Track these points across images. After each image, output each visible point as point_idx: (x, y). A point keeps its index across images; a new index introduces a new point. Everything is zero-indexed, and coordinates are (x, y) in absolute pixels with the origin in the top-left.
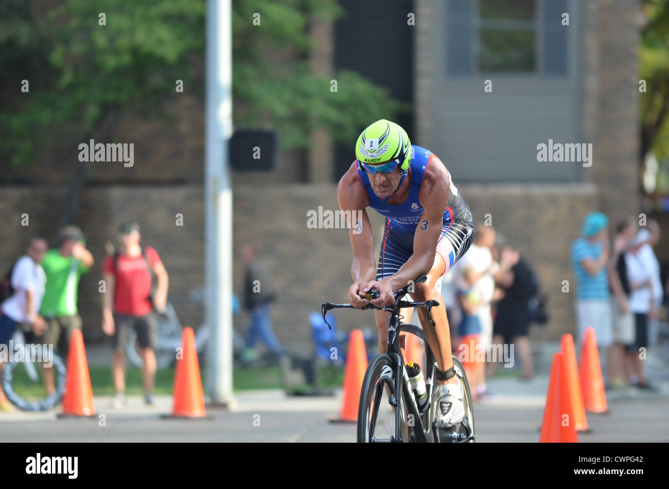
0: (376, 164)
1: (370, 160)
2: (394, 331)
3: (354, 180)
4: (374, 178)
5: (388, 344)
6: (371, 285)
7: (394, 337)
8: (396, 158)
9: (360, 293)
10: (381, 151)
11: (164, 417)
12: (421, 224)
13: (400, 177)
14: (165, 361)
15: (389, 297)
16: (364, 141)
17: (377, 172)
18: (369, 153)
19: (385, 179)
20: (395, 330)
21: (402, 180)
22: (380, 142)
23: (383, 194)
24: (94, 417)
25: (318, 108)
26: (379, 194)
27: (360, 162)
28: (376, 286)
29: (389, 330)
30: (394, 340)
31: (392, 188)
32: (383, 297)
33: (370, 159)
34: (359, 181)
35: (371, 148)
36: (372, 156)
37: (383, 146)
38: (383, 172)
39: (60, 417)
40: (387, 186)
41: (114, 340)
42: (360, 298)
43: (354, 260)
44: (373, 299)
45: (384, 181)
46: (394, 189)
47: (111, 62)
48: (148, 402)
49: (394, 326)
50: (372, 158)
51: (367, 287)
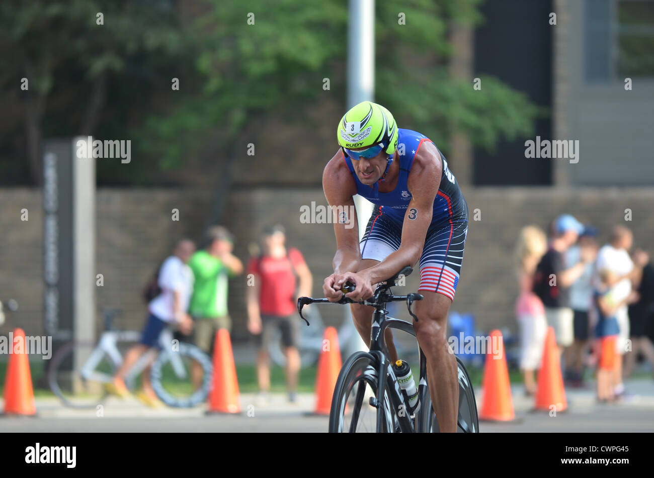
0: (359, 149)
1: (351, 145)
2: (377, 327)
3: (340, 166)
4: (358, 164)
5: (372, 341)
6: (346, 276)
7: (378, 334)
8: (380, 142)
9: (335, 286)
10: (363, 135)
11: (308, 415)
12: (409, 213)
13: (385, 163)
14: (308, 359)
15: (365, 290)
16: (345, 125)
17: (360, 157)
18: (350, 137)
19: (368, 165)
20: (379, 326)
21: (388, 165)
22: (362, 125)
23: (368, 181)
24: (239, 414)
25: (458, 113)
26: (363, 181)
27: (343, 148)
28: (352, 278)
29: (373, 326)
30: (377, 336)
31: (377, 174)
32: (358, 289)
33: (352, 143)
34: (346, 167)
35: (353, 132)
36: (354, 140)
37: (365, 129)
38: (366, 159)
39: (208, 413)
40: (371, 172)
41: (257, 340)
42: (334, 291)
43: (338, 251)
44: (349, 292)
45: (368, 167)
46: (380, 175)
47: (256, 69)
48: (291, 400)
49: (378, 322)
50: (354, 143)
51: (342, 278)
